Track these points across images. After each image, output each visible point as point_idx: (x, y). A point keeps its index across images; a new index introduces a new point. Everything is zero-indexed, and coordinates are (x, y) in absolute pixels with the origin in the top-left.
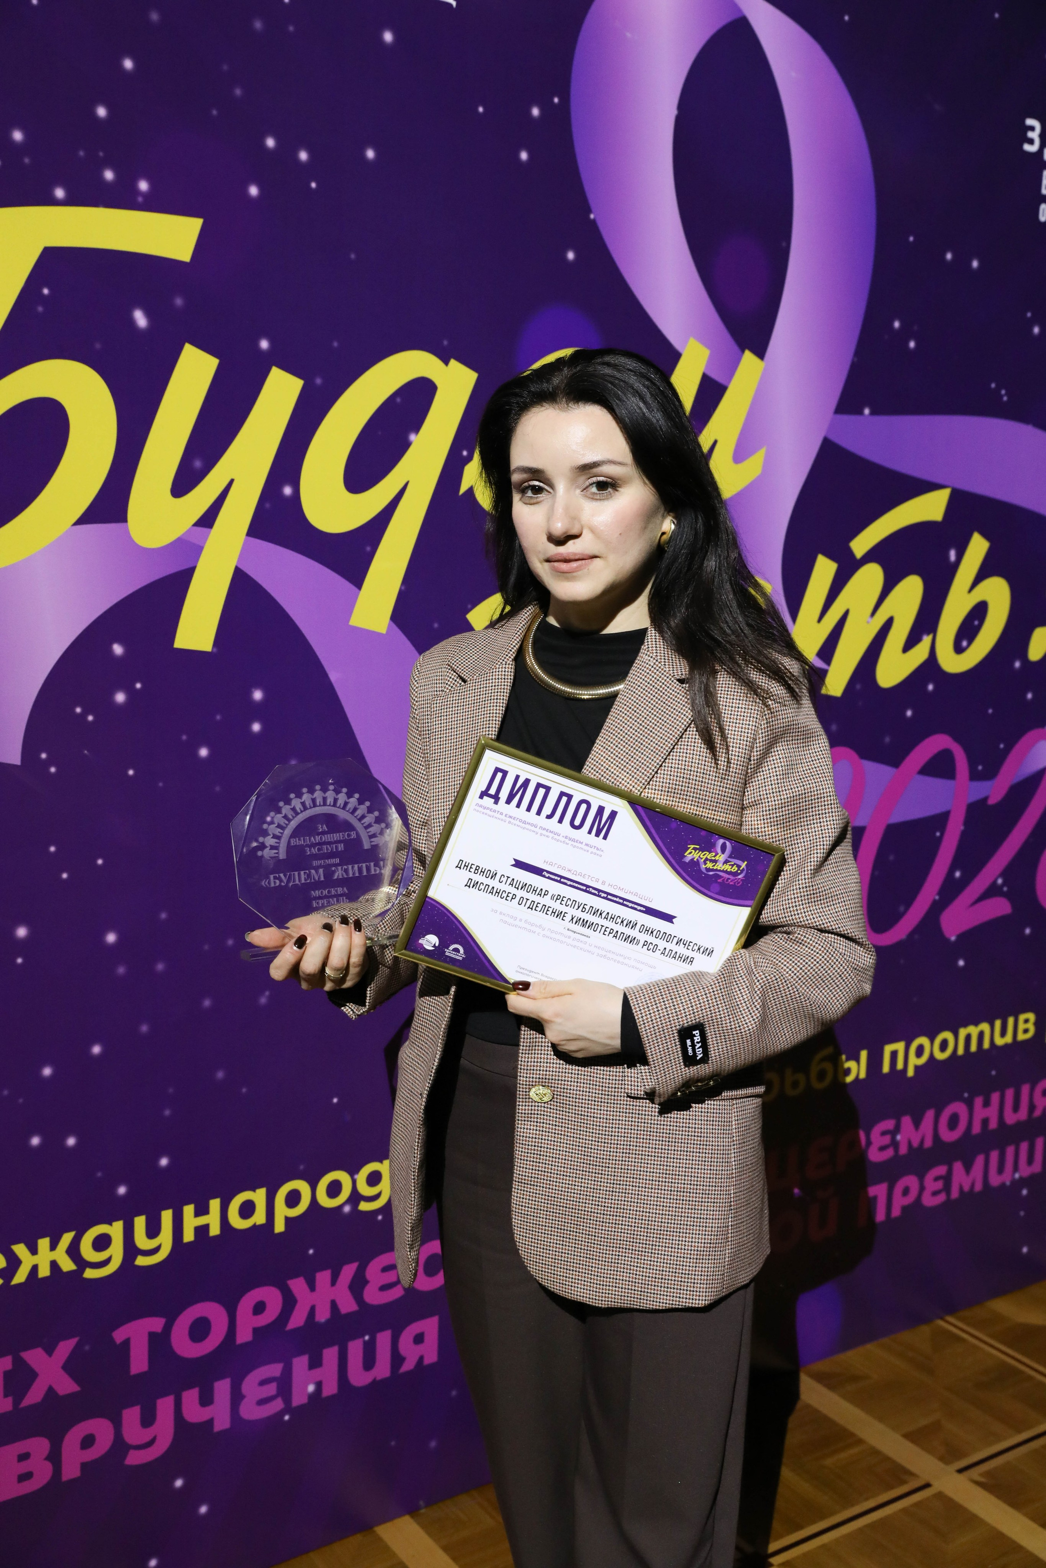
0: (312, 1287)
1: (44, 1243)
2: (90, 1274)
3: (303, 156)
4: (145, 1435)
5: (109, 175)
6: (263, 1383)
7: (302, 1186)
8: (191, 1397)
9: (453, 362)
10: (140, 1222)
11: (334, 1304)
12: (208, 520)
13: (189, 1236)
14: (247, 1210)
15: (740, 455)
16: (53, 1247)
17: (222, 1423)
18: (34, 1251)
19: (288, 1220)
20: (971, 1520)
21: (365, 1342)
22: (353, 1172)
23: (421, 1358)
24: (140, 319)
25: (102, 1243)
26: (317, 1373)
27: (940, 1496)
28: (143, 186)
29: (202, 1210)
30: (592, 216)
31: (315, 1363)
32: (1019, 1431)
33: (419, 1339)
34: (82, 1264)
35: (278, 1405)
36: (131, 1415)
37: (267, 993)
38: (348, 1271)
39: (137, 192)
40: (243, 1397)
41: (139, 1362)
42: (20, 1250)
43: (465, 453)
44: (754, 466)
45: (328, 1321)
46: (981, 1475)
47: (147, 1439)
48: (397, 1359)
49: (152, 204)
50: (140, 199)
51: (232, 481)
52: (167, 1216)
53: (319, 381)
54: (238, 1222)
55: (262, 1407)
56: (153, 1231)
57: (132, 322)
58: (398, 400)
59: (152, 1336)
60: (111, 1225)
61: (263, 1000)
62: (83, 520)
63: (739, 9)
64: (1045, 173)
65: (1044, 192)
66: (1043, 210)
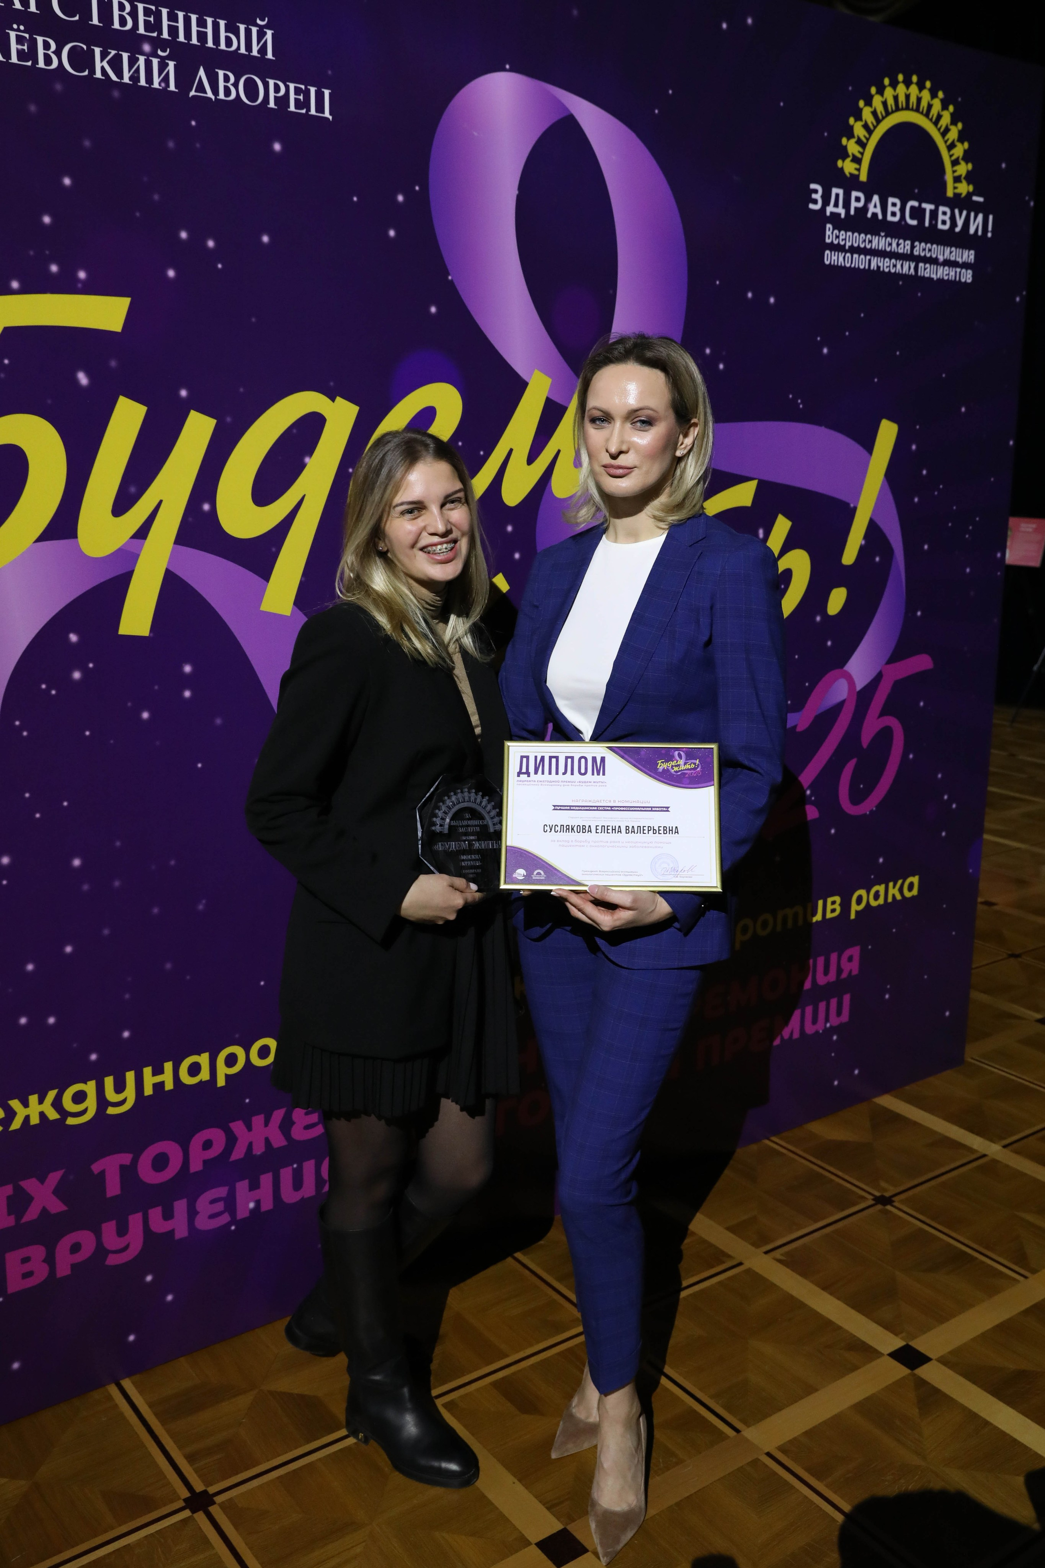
0: (249, 1128)
1: (33, 1099)
2: (71, 1121)
3: (211, 244)
4: (121, 1243)
5: (54, 268)
6: (213, 1202)
7: (239, 1051)
8: (156, 1214)
9: (338, 399)
10: (109, 1081)
11: (267, 1140)
12: (142, 533)
13: (148, 1091)
14: (194, 1069)
16: (41, 1101)
17: (182, 1232)
18: (26, 1104)
19: (227, 1077)
20: (771, 1287)
21: (294, 1169)
24: (83, 379)
25: (80, 1097)
26: (257, 1193)
27: (749, 1271)
28: (82, 275)
29: (158, 1071)
30: (450, 278)
31: (254, 1186)
32: (816, 1221)
34: (64, 1114)
35: (225, 1218)
36: (109, 1228)
37: (204, 901)
38: (278, 1115)
39: (78, 280)
40: (197, 1213)
41: (113, 1188)
42: (15, 1104)
45: (263, 1154)
46: (782, 1255)
47: (122, 1246)
49: (89, 289)
50: (80, 285)
51: (161, 502)
52: (130, 1076)
53: (229, 419)
54: (187, 1079)
55: (212, 1220)
56: (120, 1087)
57: (76, 381)
58: (295, 431)
59: (122, 1168)
60: (86, 1084)
61: (201, 907)
62: (42, 538)
63: (566, 109)
64: (829, 226)
65: (828, 241)
66: (828, 255)
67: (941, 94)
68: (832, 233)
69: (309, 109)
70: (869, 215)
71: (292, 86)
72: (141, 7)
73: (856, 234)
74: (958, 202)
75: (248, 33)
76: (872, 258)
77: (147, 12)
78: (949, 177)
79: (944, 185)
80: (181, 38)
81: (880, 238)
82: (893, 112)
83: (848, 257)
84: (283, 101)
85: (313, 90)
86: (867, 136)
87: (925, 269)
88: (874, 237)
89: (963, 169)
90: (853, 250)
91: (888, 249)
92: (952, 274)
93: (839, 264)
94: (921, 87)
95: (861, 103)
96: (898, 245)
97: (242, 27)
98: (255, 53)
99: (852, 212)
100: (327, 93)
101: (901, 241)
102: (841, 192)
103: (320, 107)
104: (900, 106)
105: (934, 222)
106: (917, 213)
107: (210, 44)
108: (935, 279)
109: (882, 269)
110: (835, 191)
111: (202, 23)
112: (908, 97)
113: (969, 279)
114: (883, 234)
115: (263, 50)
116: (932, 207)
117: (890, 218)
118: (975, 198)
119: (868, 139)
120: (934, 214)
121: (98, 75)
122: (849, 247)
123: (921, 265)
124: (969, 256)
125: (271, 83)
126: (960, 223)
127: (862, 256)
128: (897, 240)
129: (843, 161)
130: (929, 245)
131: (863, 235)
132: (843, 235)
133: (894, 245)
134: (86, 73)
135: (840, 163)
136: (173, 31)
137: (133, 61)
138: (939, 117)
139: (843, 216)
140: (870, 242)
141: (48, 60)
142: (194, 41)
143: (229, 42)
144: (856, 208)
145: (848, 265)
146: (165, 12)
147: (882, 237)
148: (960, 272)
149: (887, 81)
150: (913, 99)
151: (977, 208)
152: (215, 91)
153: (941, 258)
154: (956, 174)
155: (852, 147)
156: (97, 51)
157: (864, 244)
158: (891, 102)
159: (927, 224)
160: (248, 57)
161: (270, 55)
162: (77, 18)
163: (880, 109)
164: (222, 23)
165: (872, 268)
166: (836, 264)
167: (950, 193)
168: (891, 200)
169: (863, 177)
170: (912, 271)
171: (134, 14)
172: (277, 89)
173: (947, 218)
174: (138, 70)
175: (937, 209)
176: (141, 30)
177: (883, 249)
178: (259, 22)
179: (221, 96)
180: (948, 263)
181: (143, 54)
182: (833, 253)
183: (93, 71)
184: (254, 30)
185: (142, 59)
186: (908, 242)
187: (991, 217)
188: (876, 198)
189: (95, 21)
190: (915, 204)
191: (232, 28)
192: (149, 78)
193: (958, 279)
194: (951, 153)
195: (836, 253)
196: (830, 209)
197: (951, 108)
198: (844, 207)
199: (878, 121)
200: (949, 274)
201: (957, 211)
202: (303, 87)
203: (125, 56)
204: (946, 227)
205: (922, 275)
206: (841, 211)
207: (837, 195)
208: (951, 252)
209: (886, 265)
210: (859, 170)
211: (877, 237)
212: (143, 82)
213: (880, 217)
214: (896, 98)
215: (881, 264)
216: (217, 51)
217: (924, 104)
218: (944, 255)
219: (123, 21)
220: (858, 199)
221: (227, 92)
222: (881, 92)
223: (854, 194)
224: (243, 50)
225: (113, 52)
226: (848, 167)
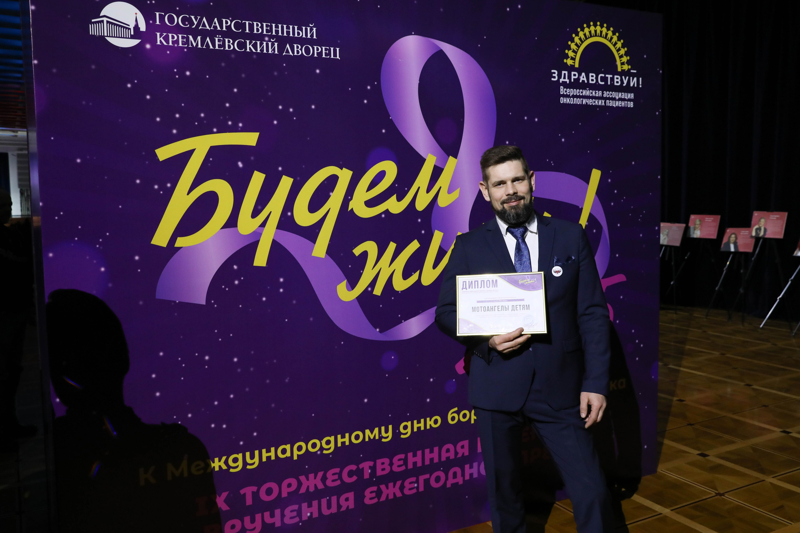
1: (217, 459)
2: (232, 470)
3: (291, 110)
4: (252, 526)
5: (230, 123)
6: (292, 511)
7: (303, 444)
8: (267, 514)
9: (344, 169)
10: (248, 454)
11: (315, 485)
12: (263, 225)
13: (264, 459)
14: (284, 451)
15: (450, 191)
16: (220, 461)
17: (278, 524)
19: (298, 455)
21: (327, 499)
22: (320, 440)
23: (348, 506)
24: (240, 165)
25: (235, 460)
26: (310, 509)
28: (241, 125)
29: (268, 451)
30: (391, 118)
31: (310, 506)
33: (347, 500)
34: (229, 467)
35: (297, 519)
36: (247, 519)
37: (288, 378)
38: (320, 474)
39: (238, 127)
40: (285, 516)
41: (249, 501)
43: (349, 198)
44: (456, 195)
45: (314, 491)
47: (253, 528)
48: (339, 506)
49: (243, 130)
50: (240, 129)
51: (271, 212)
52: (257, 452)
53: (298, 178)
54: (281, 455)
55: (291, 520)
56: (252, 457)
57: (238, 166)
58: (326, 182)
59: (253, 492)
60: (238, 454)
61: (287, 381)
62: (223, 227)
63: (440, 48)
64: (561, 87)
65: (561, 93)
66: (562, 99)
67: (612, 29)
68: (563, 90)
69: (330, 56)
70: (581, 81)
71: (324, 48)
72: (265, 24)
73: (575, 90)
74: (623, 73)
75: (306, 30)
76: (583, 99)
77: (267, 26)
78: (618, 63)
79: (616, 66)
80: (280, 34)
81: (587, 91)
82: (589, 38)
83: (572, 100)
84: (320, 54)
85: (332, 49)
86: (578, 49)
87: (610, 103)
88: (583, 90)
89: (625, 59)
90: (574, 96)
91: (591, 95)
92: (623, 104)
93: (568, 103)
94: (602, 26)
95: (574, 35)
96: (596, 93)
97: (304, 28)
98: (309, 37)
99: (572, 81)
100: (338, 49)
101: (597, 91)
102: (566, 72)
103: (335, 55)
104: (592, 35)
105: (612, 82)
106: (604, 79)
107: (291, 35)
108: (615, 107)
109: (588, 104)
110: (563, 72)
111: (288, 28)
112: (596, 31)
113: (632, 106)
114: (588, 89)
115: (312, 36)
116: (611, 76)
117: (591, 82)
118: (632, 71)
119: (578, 50)
120: (612, 79)
121: (248, 50)
122: (572, 95)
123: (607, 101)
124: (631, 96)
125: (315, 47)
126: (625, 82)
127: (578, 99)
128: (595, 91)
129: (567, 60)
130: (611, 92)
131: (578, 90)
132: (568, 90)
133: (594, 93)
134: (244, 50)
135: (565, 61)
136: (277, 32)
137: (261, 44)
138: (612, 38)
139: (568, 82)
140: (582, 92)
141: (229, 47)
142: (285, 34)
143: (299, 34)
144: (574, 79)
145: (572, 103)
146: (274, 25)
147: (588, 90)
148: (627, 103)
149: (585, 25)
150: (598, 32)
151: (633, 75)
152: (293, 52)
153: (617, 98)
154: (622, 62)
155: (571, 54)
156: (248, 42)
157: (579, 93)
158: (588, 34)
159: (609, 83)
160: (306, 39)
161: (315, 37)
162: (240, 31)
163: (583, 37)
164: (296, 27)
165: (583, 104)
166: (566, 103)
167: (619, 70)
168: (591, 74)
169: (577, 66)
170: (603, 104)
171: (262, 27)
172: (318, 49)
173: (619, 80)
174: (263, 47)
175: (613, 77)
176: (265, 33)
177: (588, 95)
178: (310, 25)
179: (296, 54)
180: (620, 99)
181: (265, 41)
182: (564, 98)
183: (246, 49)
184: (309, 28)
185: (265, 43)
186: (601, 92)
187: (641, 79)
188: (583, 74)
189: (247, 31)
190: (603, 75)
191: (300, 29)
192: (268, 50)
193: (626, 106)
194: (619, 53)
195: (566, 98)
196: (562, 80)
197: (617, 34)
198: (568, 79)
199: (582, 42)
200: (621, 104)
201: (623, 77)
202: (328, 48)
203: (258, 42)
204: (619, 84)
205: (608, 105)
206: (568, 81)
207: (565, 74)
208: (622, 95)
209: (590, 102)
210: (574, 63)
211: (585, 90)
212: (265, 51)
213: (586, 82)
214: (590, 32)
215: (588, 102)
216: (294, 37)
217: (604, 33)
218: (618, 96)
219: (258, 30)
220: (575, 75)
221: (298, 52)
222: (583, 30)
223: (573, 73)
224: (304, 36)
225: (254, 42)
226: (569, 62)
